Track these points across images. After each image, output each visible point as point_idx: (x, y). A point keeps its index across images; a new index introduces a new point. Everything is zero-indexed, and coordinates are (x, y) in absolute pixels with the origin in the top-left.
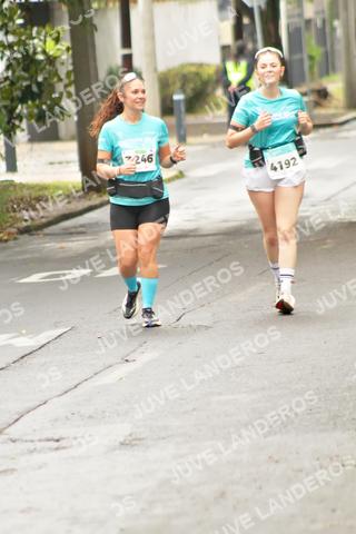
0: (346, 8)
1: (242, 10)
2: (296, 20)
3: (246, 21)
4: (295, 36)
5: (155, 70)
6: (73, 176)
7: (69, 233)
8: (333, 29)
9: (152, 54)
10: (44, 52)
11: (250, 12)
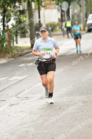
0: (83, 10)
1: (62, 11)
2: (73, 13)
3: (63, 13)
4: (73, 16)
5: (45, 23)
6: (29, 45)
7: (28, 56)
8: (80, 15)
9: (44, 20)
10: (23, 20)
11: (64, 12)
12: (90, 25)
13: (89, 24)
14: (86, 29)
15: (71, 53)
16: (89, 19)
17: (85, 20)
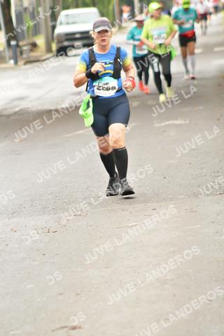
12: (64, 38)
13: (59, 35)
14: (54, 47)
15: (17, 109)
16: (61, 24)
17: (50, 24)
